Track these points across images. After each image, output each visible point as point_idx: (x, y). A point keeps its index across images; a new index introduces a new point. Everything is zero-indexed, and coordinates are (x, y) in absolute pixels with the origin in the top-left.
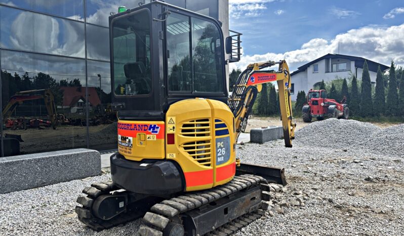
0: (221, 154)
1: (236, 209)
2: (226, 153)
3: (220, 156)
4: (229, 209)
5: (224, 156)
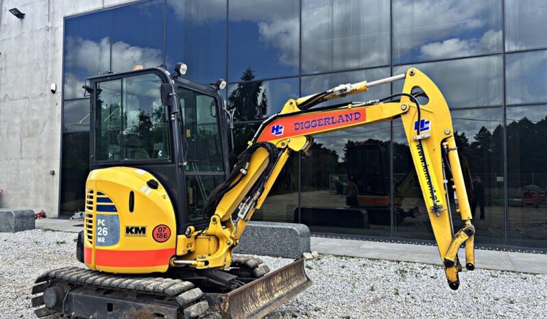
0: (101, 234)
1: (125, 312)
2: (110, 235)
3: (100, 236)
4: (114, 306)
5: (105, 237)
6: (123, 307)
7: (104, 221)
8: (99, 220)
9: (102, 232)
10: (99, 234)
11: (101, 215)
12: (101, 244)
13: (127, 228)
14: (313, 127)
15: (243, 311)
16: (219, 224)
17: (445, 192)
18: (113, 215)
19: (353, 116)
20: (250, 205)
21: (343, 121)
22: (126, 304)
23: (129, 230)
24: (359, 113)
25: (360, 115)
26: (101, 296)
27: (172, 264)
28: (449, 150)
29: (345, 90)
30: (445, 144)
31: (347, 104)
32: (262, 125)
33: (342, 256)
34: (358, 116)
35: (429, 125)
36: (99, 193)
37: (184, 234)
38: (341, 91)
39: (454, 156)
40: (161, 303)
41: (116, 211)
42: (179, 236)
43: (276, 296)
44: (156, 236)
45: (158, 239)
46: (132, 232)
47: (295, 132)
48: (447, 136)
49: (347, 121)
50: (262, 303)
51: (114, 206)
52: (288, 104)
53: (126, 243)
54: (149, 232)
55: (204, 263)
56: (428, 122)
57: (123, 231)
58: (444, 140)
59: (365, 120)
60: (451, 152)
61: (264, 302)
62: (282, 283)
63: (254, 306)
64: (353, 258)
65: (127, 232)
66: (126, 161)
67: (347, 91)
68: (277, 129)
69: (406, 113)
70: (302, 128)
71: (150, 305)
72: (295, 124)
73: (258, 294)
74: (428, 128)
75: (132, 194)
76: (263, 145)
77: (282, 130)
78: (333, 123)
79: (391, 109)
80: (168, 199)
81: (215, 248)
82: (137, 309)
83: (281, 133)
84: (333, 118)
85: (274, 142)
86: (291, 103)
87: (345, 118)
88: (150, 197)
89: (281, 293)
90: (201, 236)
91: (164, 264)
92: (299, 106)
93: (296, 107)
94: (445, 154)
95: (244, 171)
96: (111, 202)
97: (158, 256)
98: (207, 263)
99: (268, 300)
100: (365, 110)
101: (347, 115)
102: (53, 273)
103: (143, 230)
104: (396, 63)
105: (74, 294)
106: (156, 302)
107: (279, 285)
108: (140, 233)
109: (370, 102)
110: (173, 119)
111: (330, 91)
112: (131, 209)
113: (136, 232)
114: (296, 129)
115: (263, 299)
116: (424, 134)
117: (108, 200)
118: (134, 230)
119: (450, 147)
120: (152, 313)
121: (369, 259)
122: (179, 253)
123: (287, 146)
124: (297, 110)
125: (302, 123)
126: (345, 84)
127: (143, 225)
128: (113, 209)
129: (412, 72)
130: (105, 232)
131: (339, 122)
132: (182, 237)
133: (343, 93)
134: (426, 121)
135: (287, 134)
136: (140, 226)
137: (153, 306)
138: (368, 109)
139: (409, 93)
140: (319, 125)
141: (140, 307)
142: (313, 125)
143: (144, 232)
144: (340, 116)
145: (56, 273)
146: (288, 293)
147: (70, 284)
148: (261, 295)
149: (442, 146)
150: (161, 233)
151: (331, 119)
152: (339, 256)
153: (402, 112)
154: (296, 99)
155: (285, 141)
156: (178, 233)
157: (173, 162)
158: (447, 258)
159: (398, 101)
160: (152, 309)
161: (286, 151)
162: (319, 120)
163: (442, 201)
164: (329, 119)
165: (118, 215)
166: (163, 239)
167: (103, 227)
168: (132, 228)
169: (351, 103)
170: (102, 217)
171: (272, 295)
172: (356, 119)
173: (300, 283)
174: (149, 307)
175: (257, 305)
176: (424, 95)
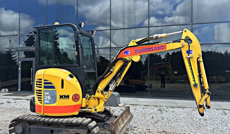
0: (47, 99)
1: (60, 133)
2: (52, 99)
3: (46, 100)
4: (54, 131)
5: (49, 100)
6: (59, 131)
7: (48, 93)
8: (45, 93)
9: (47, 98)
10: (46, 99)
11: (47, 90)
12: (47, 103)
13: (61, 96)
14: (143, 52)
15: (118, 130)
16: (100, 93)
17: (198, 78)
18: (53, 90)
19: (161, 47)
20: (115, 84)
21: (157, 49)
22: (61, 130)
23: (61, 97)
24: (163, 46)
25: (164, 47)
26: (46, 127)
27: (80, 111)
28: (200, 62)
29: (158, 37)
30: (199, 59)
31: (158, 42)
32: (120, 50)
33: (133, 105)
34: (163, 47)
35: (193, 52)
36: (45, 80)
37: (85, 98)
38: (156, 37)
39: (202, 64)
40: (79, 128)
41: (55, 88)
42: (83, 99)
44: (74, 99)
45: (75, 100)
46: (63, 98)
47: (135, 54)
48: (199, 56)
49: (158, 49)
50: (122, 126)
51: (53, 86)
52: (132, 42)
53: (60, 103)
54: (71, 97)
55: (95, 110)
56: (192, 51)
57: (58, 97)
58: (198, 58)
59: (166, 49)
60: (201, 63)
63: (120, 127)
64: (138, 105)
65: (61, 98)
66: (55, 66)
67: (159, 37)
68: (127, 52)
69: (183, 47)
70: (138, 52)
71: (73, 130)
72: (135, 50)
74: (192, 53)
75: (63, 80)
76: (121, 59)
77: (129, 53)
78: (152, 50)
79: (177, 45)
80: (78, 82)
81: (98, 103)
82: (66, 132)
83: (129, 54)
84: (152, 48)
85: (126, 58)
86: (133, 41)
87: (157, 48)
88: (70, 82)
89: (126, 121)
90: (91, 98)
91: (77, 111)
92: (137, 43)
93: (135, 43)
94: (198, 63)
95: (112, 70)
96: (52, 84)
97: (74, 108)
98: (96, 110)
100: (166, 45)
101: (158, 47)
102: (21, 117)
103: (68, 96)
104: (150, 26)
105: (32, 127)
106: (76, 128)
107: (125, 118)
108: (67, 98)
109: (168, 42)
110: (80, 47)
111: (151, 37)
112: (62, 87)
113: (65, 98)
114: (135, 53)
116: (190, 55)
117: (50, 83)
118: (64, 97)
119: (200, 61)
120: (74, 133)
121: (145, 106)
122: (83, 106)
123: (132, 60)
124: (136, 44)
125: (138, 50)
126: (157, 34)
127: (68, 94)
128: (53, 87)
129: (186, 31)
130: (49, 98)
131: (155, 50)
132: (84, 99)
133: (157, 38)
134: (191, 50)
135: (131, 55)
136: (66, 95)
137: (75, 130)
138: (167, 45)
139: (184, 39)
140: (146, 51)
141: (69, 131)
142: (143, 51)
143: (68, 98)
144: (155, 47)
145: (22, 117)
146: (128, 121)
147: (28, 122)
148: (121, 123)
149: (197, 60)
150: (76, 98)
151: (151, 49)
152: (132, 105)
153: (182, 46)
154: (135, 40)
155: (130, 58)
156: (83, 98)
157: (80, 66)
158: (200, 104)
159: (180, 42)
160: (74, 131)
161: (131, 61)
162: (146, 49)
163: (197, 82)
164: (150, 48)
165: (55, 90)
166: (77, 100)
167: (48, 96)
168: (63, 96)
169: (160, 42)
170: (47, 91)
171: (124, 122)
172: (162, 49)
173: (130, 116)
174: (73, 131)
176: (190, 40)
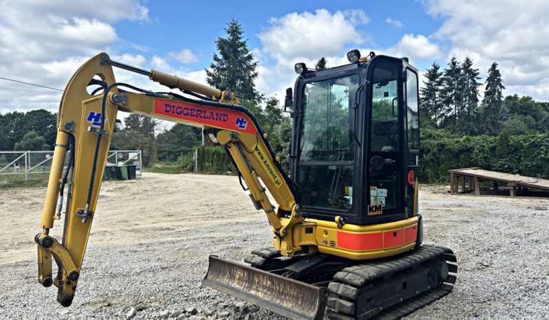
15: (218, 277)
43: (253, 292)
61: (237, 286)
62: (269, 289)
63: (227, 281)
73: (237, 276)
89: (260, 295)
99: (242, 288)
107: (264, 287)
115: (238, 284)
148: (239, 279)
171: (250, 288)
173: (297, 309)
175: (230, 283)
